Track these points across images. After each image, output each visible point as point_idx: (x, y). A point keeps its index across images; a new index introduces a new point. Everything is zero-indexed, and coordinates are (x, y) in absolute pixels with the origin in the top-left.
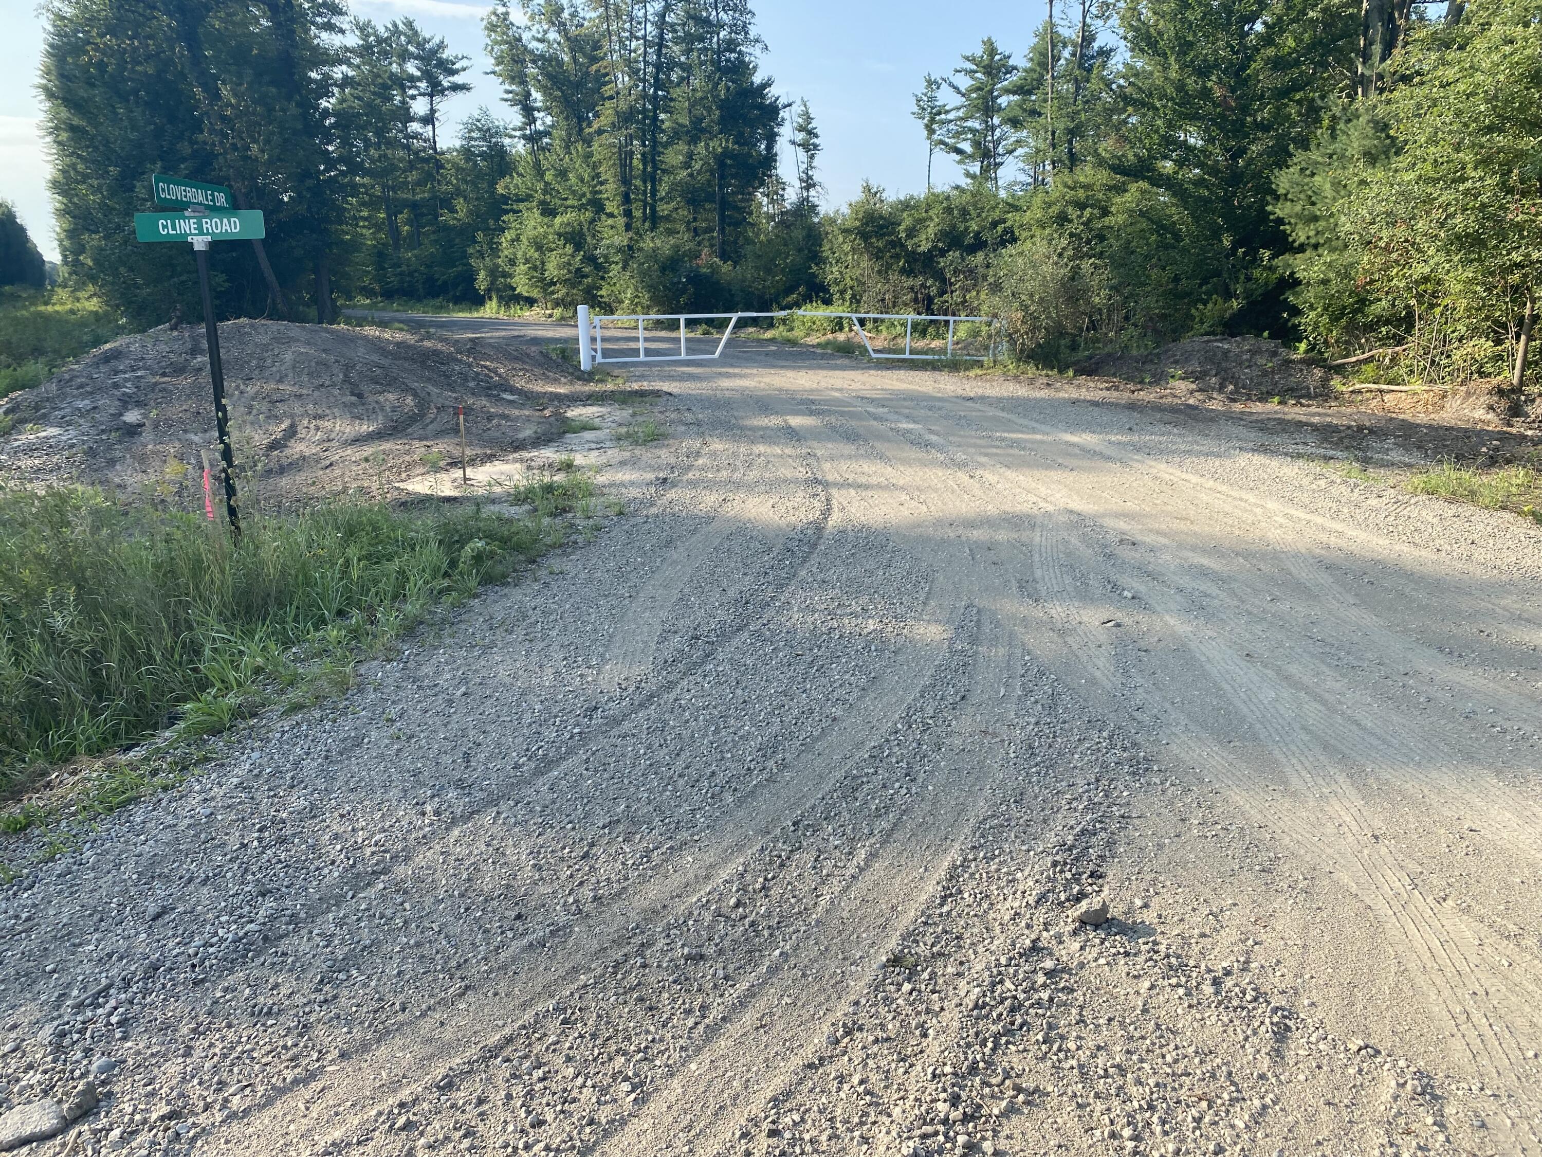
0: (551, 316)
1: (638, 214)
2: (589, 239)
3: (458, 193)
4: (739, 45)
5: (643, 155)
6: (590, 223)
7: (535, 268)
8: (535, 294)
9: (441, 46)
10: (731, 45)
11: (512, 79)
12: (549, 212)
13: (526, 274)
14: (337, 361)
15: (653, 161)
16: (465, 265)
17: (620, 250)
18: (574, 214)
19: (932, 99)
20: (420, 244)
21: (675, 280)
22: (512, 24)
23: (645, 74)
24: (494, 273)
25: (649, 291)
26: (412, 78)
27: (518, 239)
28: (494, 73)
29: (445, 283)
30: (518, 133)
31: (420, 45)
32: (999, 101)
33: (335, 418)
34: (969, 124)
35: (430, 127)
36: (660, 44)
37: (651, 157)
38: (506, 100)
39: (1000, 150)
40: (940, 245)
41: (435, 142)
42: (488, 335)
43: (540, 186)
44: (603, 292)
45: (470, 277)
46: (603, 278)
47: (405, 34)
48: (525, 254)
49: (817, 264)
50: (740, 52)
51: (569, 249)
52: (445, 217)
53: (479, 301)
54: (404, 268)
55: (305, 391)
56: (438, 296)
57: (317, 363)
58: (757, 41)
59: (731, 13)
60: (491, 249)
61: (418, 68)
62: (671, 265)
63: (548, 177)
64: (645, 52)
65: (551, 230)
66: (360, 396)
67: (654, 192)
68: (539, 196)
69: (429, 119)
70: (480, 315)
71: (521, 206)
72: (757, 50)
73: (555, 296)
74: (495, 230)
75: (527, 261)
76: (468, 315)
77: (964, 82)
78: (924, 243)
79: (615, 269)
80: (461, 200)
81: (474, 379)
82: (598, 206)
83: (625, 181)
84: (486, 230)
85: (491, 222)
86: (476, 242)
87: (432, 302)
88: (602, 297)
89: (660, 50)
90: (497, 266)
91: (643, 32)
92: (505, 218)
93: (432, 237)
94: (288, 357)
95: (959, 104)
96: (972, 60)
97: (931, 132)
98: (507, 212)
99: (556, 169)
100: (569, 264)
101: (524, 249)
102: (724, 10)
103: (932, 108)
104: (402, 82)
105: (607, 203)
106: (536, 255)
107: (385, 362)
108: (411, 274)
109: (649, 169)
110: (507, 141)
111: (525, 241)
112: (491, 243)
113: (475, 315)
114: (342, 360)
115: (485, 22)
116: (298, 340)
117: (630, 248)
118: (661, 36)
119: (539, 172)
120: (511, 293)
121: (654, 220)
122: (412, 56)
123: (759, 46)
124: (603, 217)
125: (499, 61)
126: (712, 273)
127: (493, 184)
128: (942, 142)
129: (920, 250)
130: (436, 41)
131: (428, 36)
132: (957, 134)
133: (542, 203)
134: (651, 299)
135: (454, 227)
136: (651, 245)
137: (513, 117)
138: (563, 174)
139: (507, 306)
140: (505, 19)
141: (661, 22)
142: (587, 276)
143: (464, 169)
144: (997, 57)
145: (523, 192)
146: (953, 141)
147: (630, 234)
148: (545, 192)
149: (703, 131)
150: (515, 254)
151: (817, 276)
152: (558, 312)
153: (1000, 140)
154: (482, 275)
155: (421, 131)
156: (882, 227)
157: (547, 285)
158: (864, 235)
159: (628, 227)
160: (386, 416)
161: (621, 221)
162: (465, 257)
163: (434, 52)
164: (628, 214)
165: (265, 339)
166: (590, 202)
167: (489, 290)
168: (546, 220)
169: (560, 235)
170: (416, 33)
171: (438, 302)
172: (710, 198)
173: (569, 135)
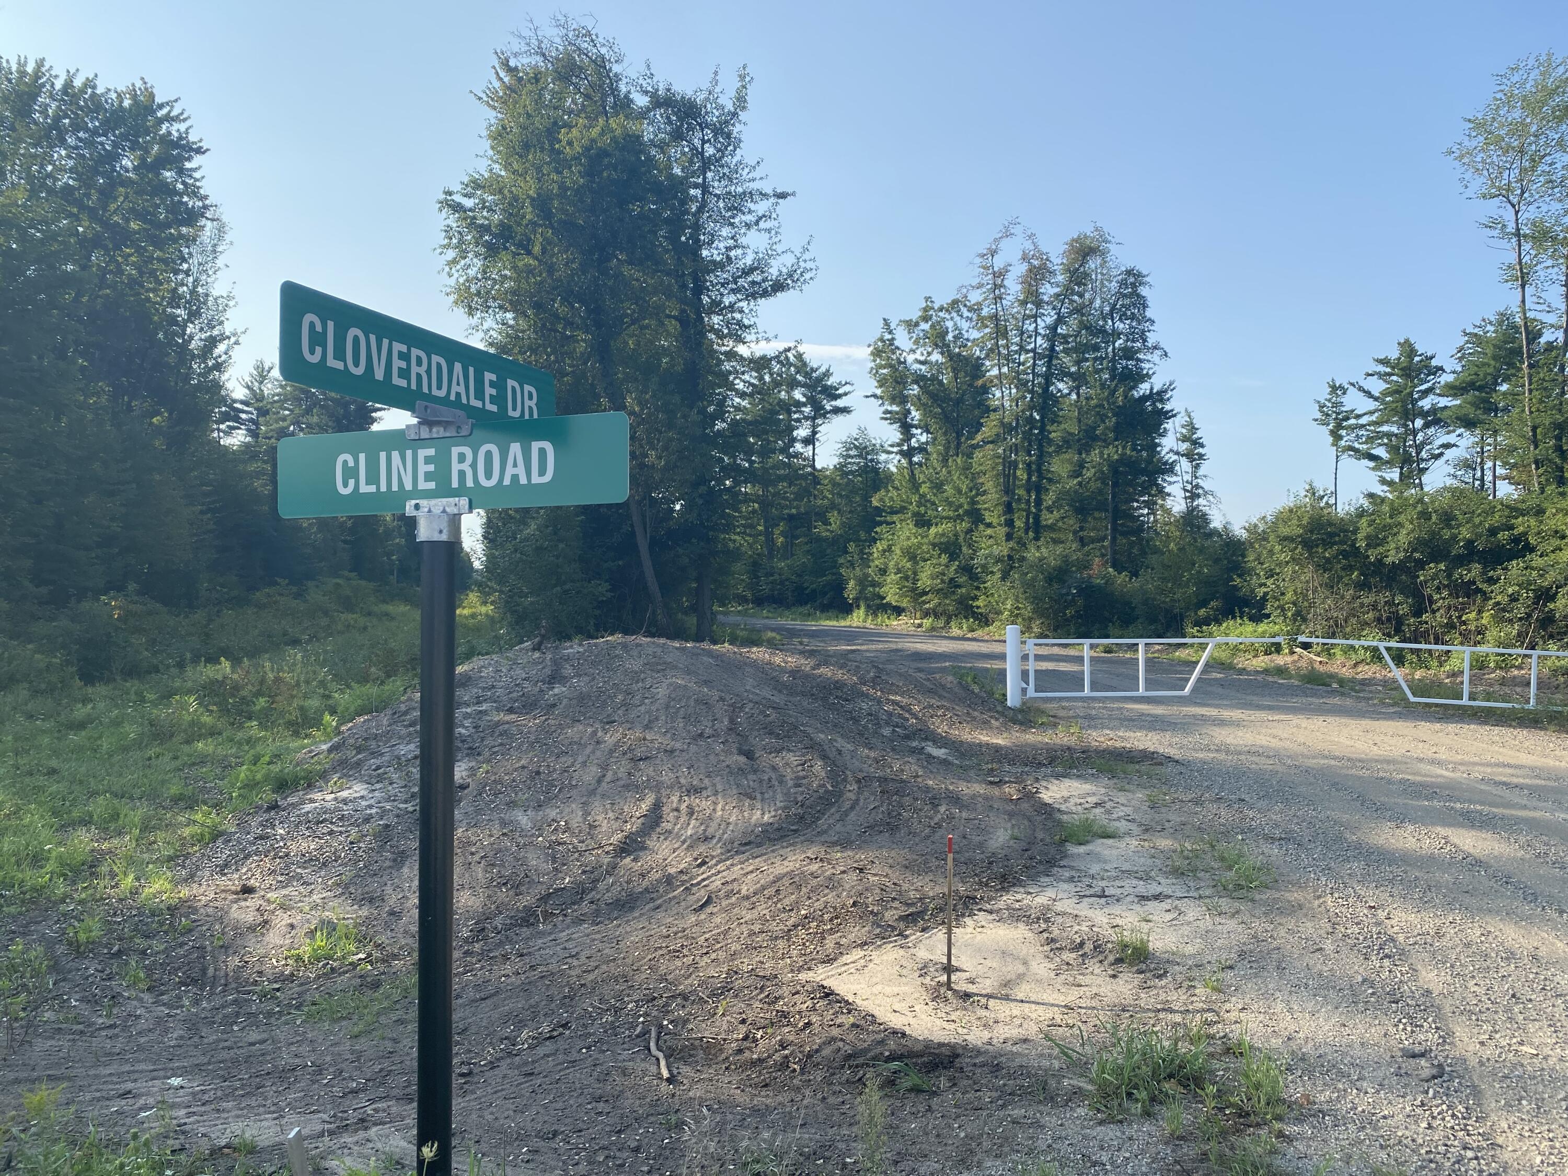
0: (920, 626)
1: (1019, 524)
2: (964, 549)
3: (833, 506)
4: (1137, 352)
5: (1029, 465)
6: (967, 533)
7: (906, 578)
8: (905, 603)
9: (827, 374)
10: (1129, 353)
11: (893, 400)
12: (923, 522)
13: (897, 583)
14: (722, 699)
15: (1039, 470)
16: (834, 574)
17: (999, 560)
18: (949, 525)
19: (1336, 405)
20: (792, 555)
21: (1064, 591)
22: (898, 348)
23: (1033, 385)
24: (863, 582)
25: (1032, 603)
26: (798, 404)
27: (889, 549)
28: (875, 396)
29: (814, 591)
30: (895, 449)
31: (807, 375)
32: (1420, 403)
33: (716, 793)
34: (1385, 428)
35: (811, 447)
36: (1051, 354)
37: (1038, 469)
38: (886, 419)
39: (1424, 454)
40: (1417, 555)
41: (814, 460)
42: (864, 648)
43: (915, 498)
44: (980, 603)
45: (840, 586)
46: (978, 588)
47: (795, 366)
48: (897, 564)
49: (1240, 576)
50: (1138, 360)
51: (944, 559)
52: (820, 530)
53: (846, 609)
54: (776, 577)
55: (678, 745)
56: (806, 603)
57: (696, 701)
58: (1155, 348)
59: (1128, 322)
60: (862, 559)
61: (804, 395)
62: (1058, 575)
63: (924, 489)
64: (1034, 364)
65: (925, 540)
66: (749, 755)
67: (1039, 502)
68: (913, 507)
69: (810, 441)
70: (848, 624)
71: (895, 518)
72: (1156, 357)
73: (927, 606)
74: (865, 541)
75: (899, 571)
76: (835, 623)
77: (1377, 386)
78: (1392, 552)
79: (993, 581)
80: (836, 513)
81: (887, 724)
82: (976, 517)
83: (1008, 490)
84: (857, 540)
85: (863, 535)
86: (847, 553)
87: (801, 609)
88: (978, 607)
89: (1050, 362)
90: (867, 576)
91: (1032, 345)
92: (878, 529)
93: (807, 547)
94: (662, 692)
95: (1372, 408)
96: (1384, 362)
97: (1336, 437)
98: (880, 524)
99: (932, 482)
100: (944, 574)
101: (897, 558)
102: (1120, 319)
103: (1338, 414)
104: (791, 406)
105: (987, 514)
106: (909, 565)
107: (779, 699)
108: (782, 583)
109: (1034, 479)
110: (883, 457)
111: (898, 552)
112: (862, 552)
113: (843, 623)
114: (728, 697)
115: (871, 348)
116: (676, 667)
117: (1010, 557)
118: (1052, 349)
119: (915, 485)
120: (878, 602)
121: (1037, 528)
122: (798, 384)
123: (1158, 352)
124: (981, 527)
125: (882, 383)
126: (1106, 583)
127: (866, 498)
128: (1351, 448)
129: (1389, 560)
130: (823, 369)
131: (815, 366)
132: (1370, 440)
133: (916, 514)
134: (1034, 611)
135: (826, 539)
136: (1037, 555)
137: (892, 434)
138: (938, 487)
139: (875, 614)
140: (892, 344)
141: (1052, 334)
142: (959, 586)
143: (839, 484)
144: (1417, 359)
145: (898, 504)
146: (1365, 446)
147: (1011, 544)
148: (919, 504)
149: (1095, 438)
150: (886, 565)
151: (1239, 589)
152: (927, 622)
153: (1423, 444)
154: (852, 583)
155: (801, 450)
156: (1332, 535)
157: (917, 595)
158: (1308, 544)
159: (1009, 537)
160: (787, 794)
161: (1002, 531)
162: (835, 567)
163: (819, 380)
164: (1010, 523)
165: (635, 665)
166: (967, 513)
167: (857, 599)
168: (920, 531)
169: (934, 545)
170: (805, 364)
171: (804, 609)
172: (1102, 507)
173: (947, 449)
